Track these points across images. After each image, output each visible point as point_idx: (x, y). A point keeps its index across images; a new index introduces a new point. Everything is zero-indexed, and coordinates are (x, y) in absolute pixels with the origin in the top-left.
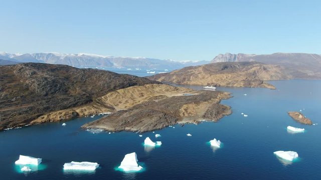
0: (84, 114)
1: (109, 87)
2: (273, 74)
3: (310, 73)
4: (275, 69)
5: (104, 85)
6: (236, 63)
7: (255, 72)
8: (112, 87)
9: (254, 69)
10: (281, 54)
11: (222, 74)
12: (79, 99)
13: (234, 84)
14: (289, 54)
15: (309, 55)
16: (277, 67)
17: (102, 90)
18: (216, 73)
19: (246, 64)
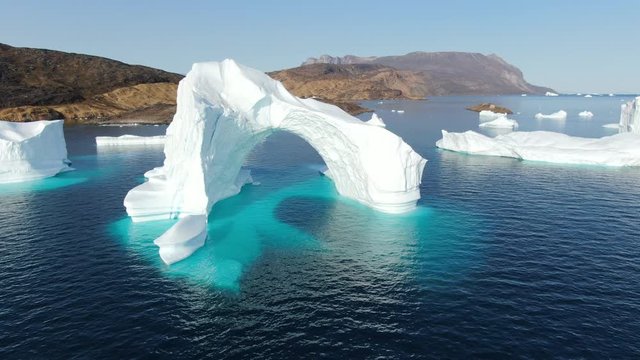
0: (76, 116)
1: (113, 78)
2: (414, 86)
3: (471, 85)
4: (414, 78)
5: (101, 75)
6: (348, 66)
7: (382, 80)
8: (120, 80)
9: (380, 76)
10: (422, 54)
11: (327, 81)
12: (55, 92)
13: (351, 95)
14: (436, 54)
15: (469, 55)
16: (418, 74)
17: (99, 84)
18: (316, 78)
19: (364, 67)
